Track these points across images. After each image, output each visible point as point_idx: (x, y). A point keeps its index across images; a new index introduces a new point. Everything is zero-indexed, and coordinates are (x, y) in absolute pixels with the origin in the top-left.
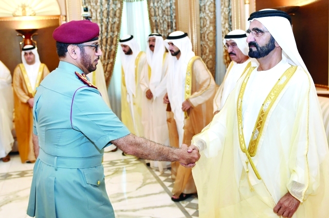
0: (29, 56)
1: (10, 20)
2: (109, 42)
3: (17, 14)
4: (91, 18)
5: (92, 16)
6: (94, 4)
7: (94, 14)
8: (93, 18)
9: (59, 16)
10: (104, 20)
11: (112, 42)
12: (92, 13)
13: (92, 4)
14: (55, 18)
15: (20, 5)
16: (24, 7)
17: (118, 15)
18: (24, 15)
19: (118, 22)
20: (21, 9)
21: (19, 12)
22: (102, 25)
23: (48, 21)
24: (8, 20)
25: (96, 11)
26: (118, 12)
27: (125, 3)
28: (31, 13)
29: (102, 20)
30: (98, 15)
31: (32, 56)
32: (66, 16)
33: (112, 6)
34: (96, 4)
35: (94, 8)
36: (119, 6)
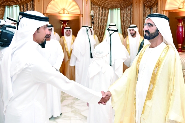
0: (69, 32)
1: (57, 15)
2: (102, 28)
3: (60, 13)
4: (94, 16)
5: (95, 15)
6: (96, 10)
7: (96, 15)
8: (95, 16)
9: (80, 15)
10: (100, 18)
11: (103, 28)
12: (95, 14)
13: (95, 10)
14: (78, 15)
15: (62, 8)
16: (64, 9)
17: (106, 15)
18: (64, 13)
19: (106, 19)
20: (62, 10)
21: (62, 12)
22: (99, 20)
23: (74, 16)
24: (56, 15)
25: (97, 13)
26: (106, 14)
27: (110, 11)
28: (67, 12)
29: (99, 17)
30: (97, 15)
31: (70, 32)
32: (83, 15)
33: (104, 11)
34: (97, 10)
35: (96, 12)
36: (107, 11)
